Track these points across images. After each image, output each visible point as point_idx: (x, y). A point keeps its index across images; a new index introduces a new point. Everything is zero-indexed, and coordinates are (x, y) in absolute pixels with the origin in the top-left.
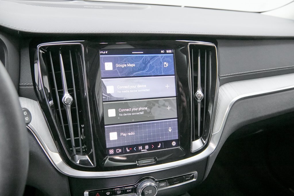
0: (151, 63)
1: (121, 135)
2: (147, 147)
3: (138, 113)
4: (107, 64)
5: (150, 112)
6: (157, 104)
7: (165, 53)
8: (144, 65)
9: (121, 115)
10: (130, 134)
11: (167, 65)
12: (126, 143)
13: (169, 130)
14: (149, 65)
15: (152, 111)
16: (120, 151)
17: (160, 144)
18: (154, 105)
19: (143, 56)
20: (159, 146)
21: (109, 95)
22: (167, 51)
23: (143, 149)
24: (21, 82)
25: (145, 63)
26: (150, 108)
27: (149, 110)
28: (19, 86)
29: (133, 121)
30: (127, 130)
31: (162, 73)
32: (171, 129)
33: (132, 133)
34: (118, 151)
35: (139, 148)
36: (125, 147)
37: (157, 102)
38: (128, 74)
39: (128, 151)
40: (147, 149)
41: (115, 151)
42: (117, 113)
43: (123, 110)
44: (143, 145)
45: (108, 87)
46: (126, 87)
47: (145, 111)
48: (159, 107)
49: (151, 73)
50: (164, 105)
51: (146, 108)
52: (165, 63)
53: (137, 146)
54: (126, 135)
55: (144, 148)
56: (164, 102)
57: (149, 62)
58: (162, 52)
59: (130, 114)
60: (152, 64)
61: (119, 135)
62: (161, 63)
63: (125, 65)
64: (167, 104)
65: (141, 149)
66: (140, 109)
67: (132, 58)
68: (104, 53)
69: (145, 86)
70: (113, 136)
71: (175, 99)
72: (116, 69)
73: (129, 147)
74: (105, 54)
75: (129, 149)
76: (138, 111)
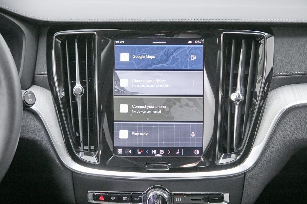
0: (175, 55)
1: (132, 134)
2: (162, 152)
3: (154, 112)
4: (122, 55)
5: (169, 111)
6: (178, 103)
7: (194, 44)
8: (165, 57)
9: (134, 112)
10: (142, 134)
11: (195, 58)
12: (137, 144)
13: (192, 135)
14: (172, 56)
15: (172, 110)
16: (130, 151)
17: (179, 150)
18: (175, 104)
19: (166, 47)
20: (178, 153)
21: (123, 88)
22: (196, 42)
23: (156, 154)
24: (36, 70)
25: (167, 55)
26: (170, 107)
27: (167, 109)
28: (34, 74)
29: (148, 119)
30: (140, 129)
31: (187, 67)
32: (194, 135)
33: (146, 134)
34: (128, 151)
35: (153, 152)
36: (136, 148)
37: (179, 100)
38: (146, 67)
39: (139, 153)
40: (162, 154)
41: (124, 151)
42: (130, 109)
43: (137, 107)
44: (158, 149)
45: (121, 80)
46: (142, 81)
47: (163, 110)
48: (181, 106)
49: (174, 66)
50: (187, 105)
51: (165, 107)
52: (192, 56)
53: (151, 149)
54: (138, 135)
55: (158, 152)
56: (188, 101)
57: (172, 54)
58: (189, 42)
59: (145, 112)
60: (175, 57)
61: (129, 134)
62: (187, 55)
63: (144, 57)
64: (191, 103)
65: (155, 152)
66: (157, 107)
67: (152, 49)
68: (121, 42)
69: (165, 81)
70: (123, 134)
71: (201, 98)
72: (133, 61)
73: (141, 149)
74: (122, 44)
75: (140, 151)
76: (154, 109)
